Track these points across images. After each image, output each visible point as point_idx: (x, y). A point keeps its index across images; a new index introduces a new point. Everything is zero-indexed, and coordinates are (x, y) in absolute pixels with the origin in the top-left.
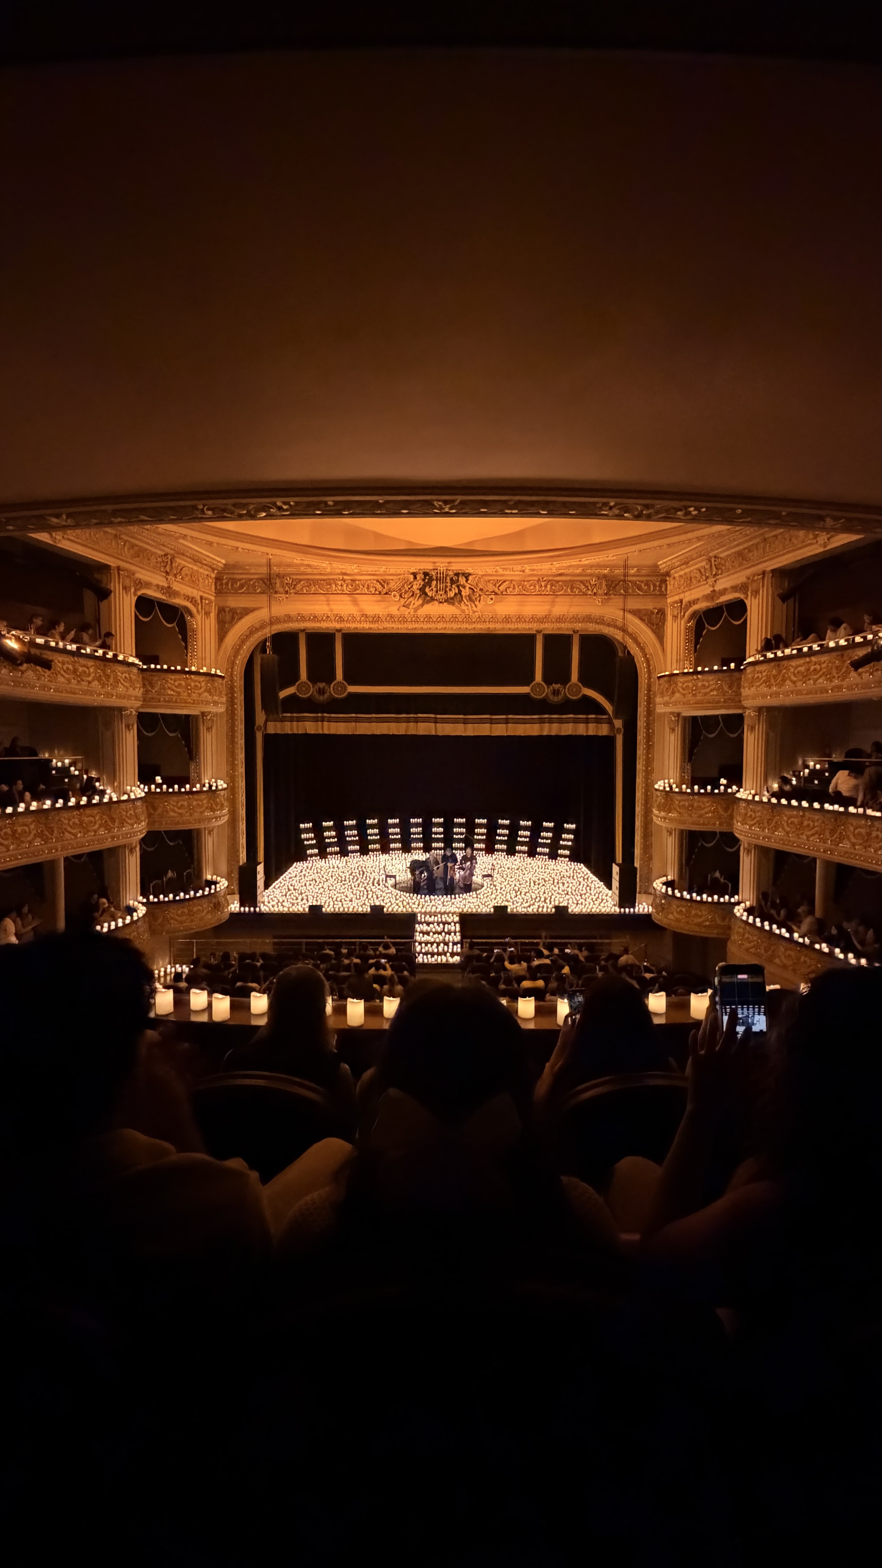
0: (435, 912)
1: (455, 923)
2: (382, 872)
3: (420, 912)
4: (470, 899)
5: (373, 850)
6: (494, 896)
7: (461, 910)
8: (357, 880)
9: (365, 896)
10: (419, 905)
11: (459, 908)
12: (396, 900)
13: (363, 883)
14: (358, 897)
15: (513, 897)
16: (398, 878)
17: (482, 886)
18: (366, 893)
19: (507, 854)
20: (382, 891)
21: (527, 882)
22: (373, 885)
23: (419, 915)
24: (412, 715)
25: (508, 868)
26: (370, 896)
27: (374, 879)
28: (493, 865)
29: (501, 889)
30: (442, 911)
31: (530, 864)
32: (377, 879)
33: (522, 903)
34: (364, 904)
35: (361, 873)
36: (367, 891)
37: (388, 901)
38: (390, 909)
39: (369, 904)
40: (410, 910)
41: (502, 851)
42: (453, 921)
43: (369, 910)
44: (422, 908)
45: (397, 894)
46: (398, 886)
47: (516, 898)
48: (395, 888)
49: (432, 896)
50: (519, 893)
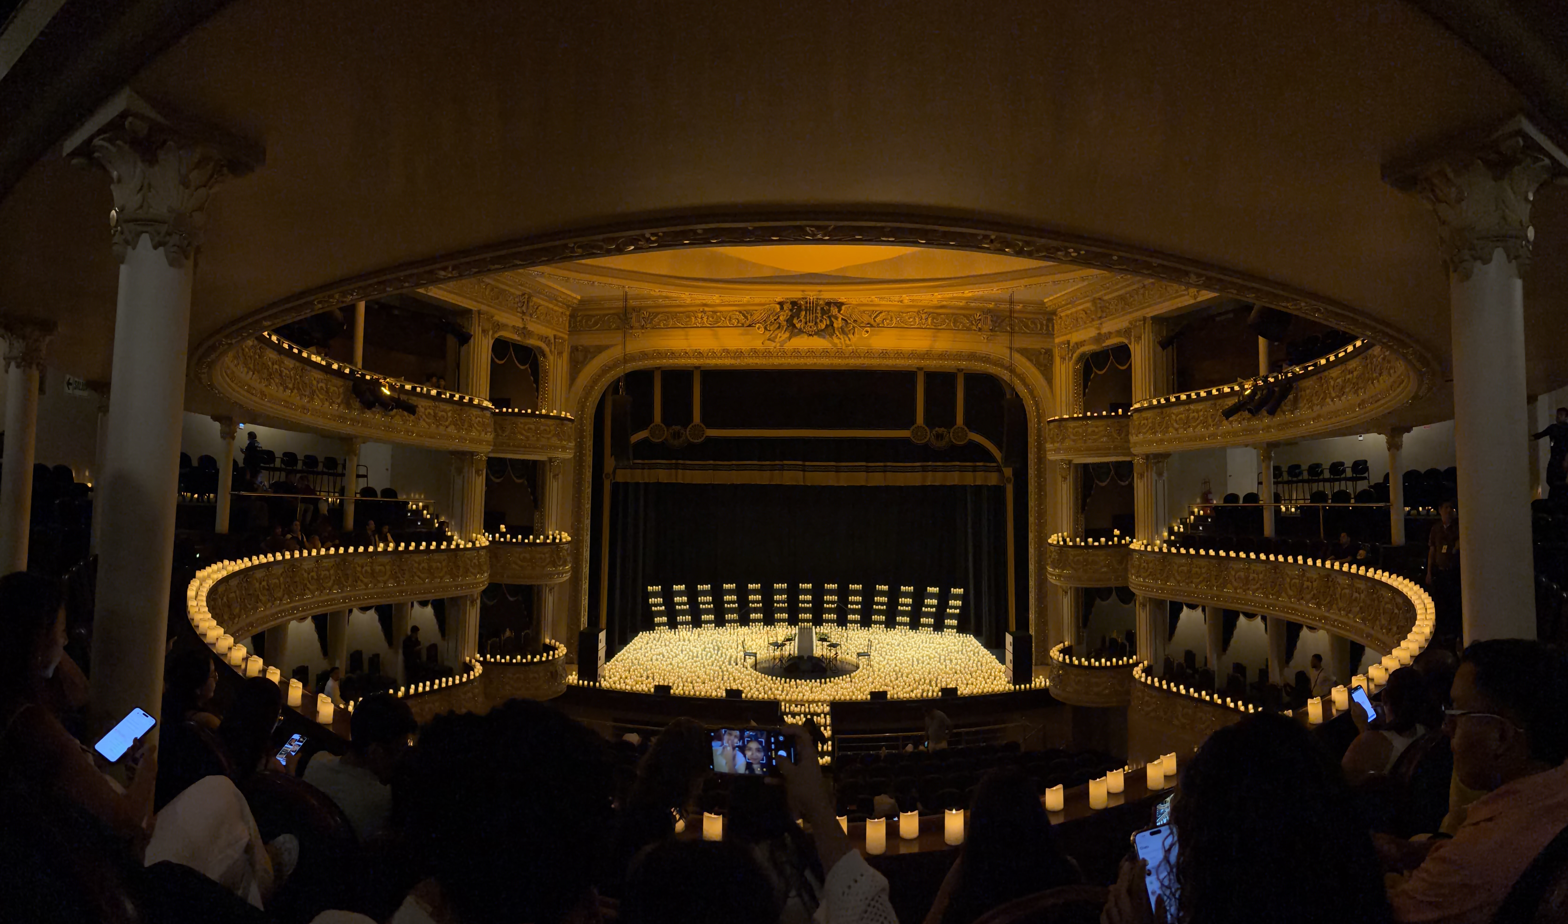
0: (801, 700)
1: (825, 715)
2: (740, 648)
3: (785, 700)
4: (843, 684)
5: (730, 621)
6: (870, 679)
7: (832, 698)
8: (711, 657)
9: (720, 678)
10: (782, 691)
11: (829, 695)
12: (756, 684)
13: (718, 662)
14: (712, 678)
15: (893, 679)
16: (758, 656)
17: (858, 667)
18: (721, 674)
19: (887, 627)
20: (740, 672)
21: (909, 660)
22: (730, 664)
23: (783, 704)
24: (777, 462)
25: (888, 645)
26: (725, 678)
27: (731, 657)
28: (869, 640)
29: (879, 670)
30: (811, 699)
31: (913, 638)
32: (734, 657)
33: (904, 688)
34: (719, 687)
35: (716, 648)
36: (723, 672)
37: (747, 685)
38: (749, 696)
39: (724, 688)
40: (772, 697)
41: (880, 623)
42: (823, 712)
43: (724, 694)
44: (787, 695)
45: (758, 677)
46: (758, 667)
47: (897, 682)
48: (756, 670)
49: (798, 680)
50: (899, 675)
